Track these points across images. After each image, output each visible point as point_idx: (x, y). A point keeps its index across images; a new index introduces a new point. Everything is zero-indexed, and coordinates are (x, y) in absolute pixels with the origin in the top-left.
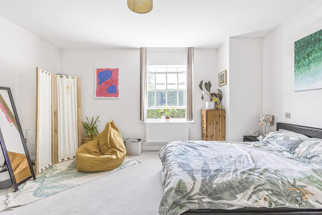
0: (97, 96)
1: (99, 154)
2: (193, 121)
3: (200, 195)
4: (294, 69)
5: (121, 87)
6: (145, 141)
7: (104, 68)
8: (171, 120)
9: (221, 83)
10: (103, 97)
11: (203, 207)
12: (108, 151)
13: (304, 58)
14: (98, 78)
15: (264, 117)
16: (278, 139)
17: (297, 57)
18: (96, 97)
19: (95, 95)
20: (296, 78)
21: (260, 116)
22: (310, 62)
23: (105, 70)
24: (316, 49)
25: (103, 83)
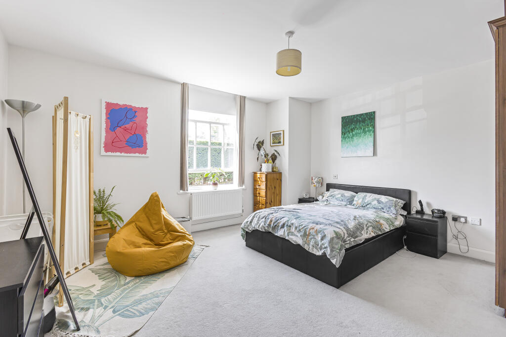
0: (106, 151)
1: (152, 245)
2: (244, 187)
3: (349, 237)
4: (341, 139)
5: (150, 138)
6: (191, 218)
7: (121, 103)
8: (221, 187)
9: (274, 143)
10: (118, 154)
11: (361, 240)
12: (165, 239)
13: (349, 132)
14: (107, 118)
15: (317, 179)
16: (337, 196)
17: (343, 129)
18: (103, 152)
19: (103, 149)
20: (342, 147)
21: (313, 178)
22: (353, 135)
23: (123, 107)
24: (357, 127)
25: (118, 128)
